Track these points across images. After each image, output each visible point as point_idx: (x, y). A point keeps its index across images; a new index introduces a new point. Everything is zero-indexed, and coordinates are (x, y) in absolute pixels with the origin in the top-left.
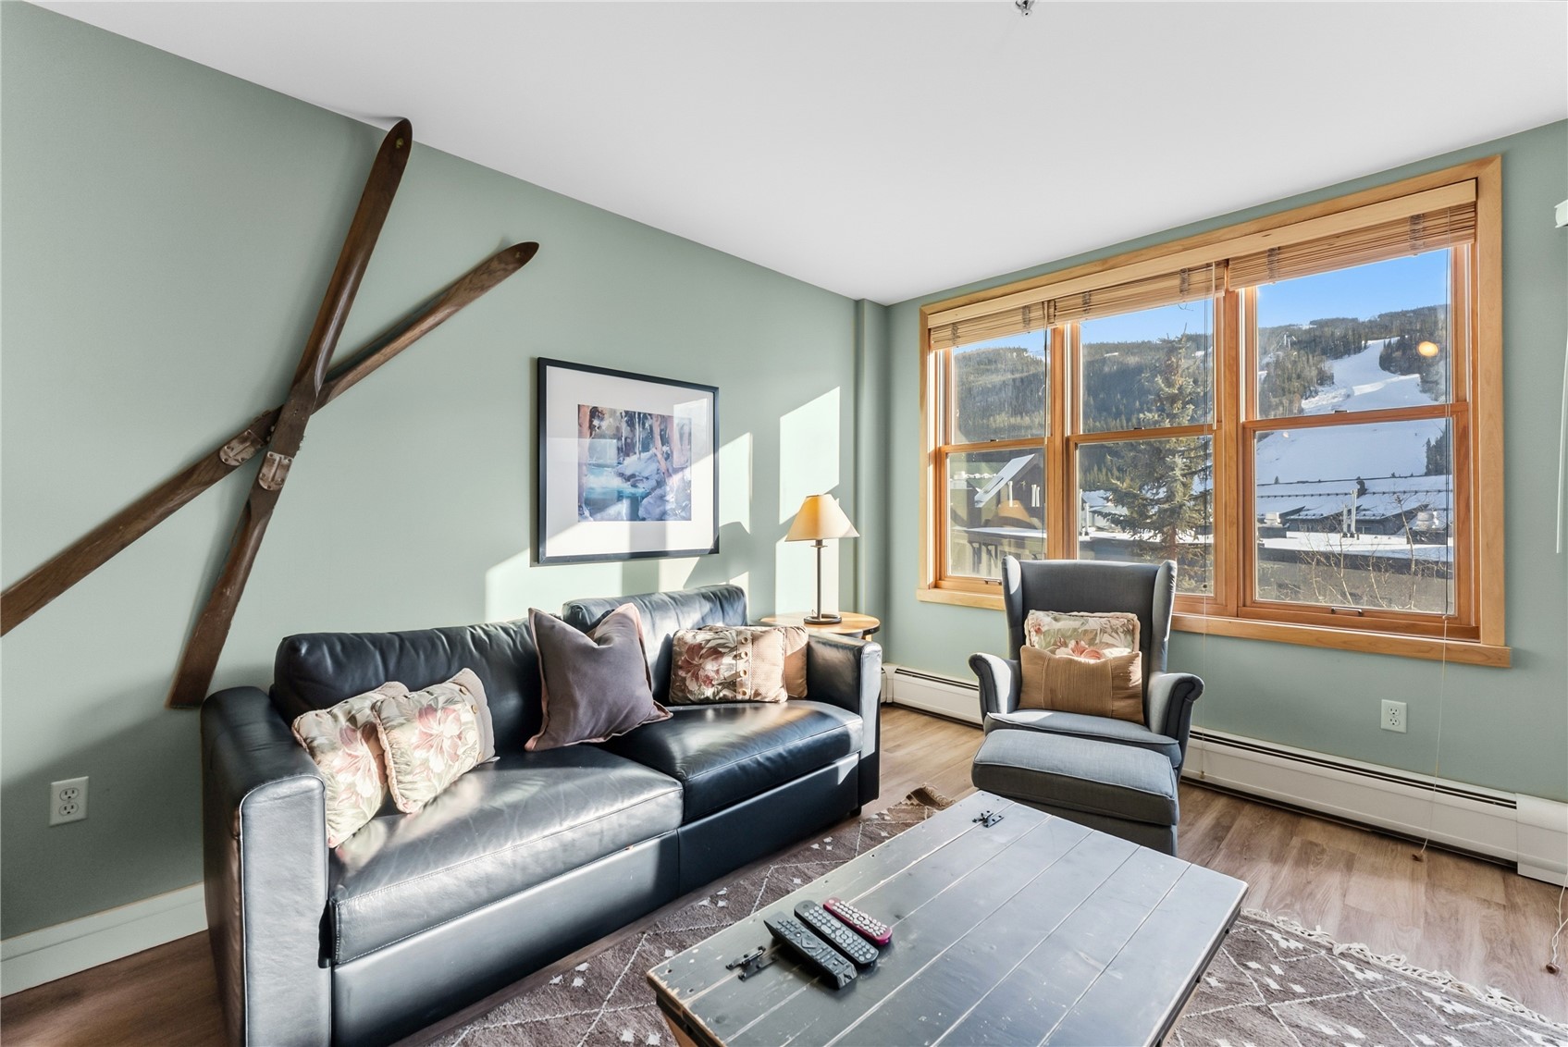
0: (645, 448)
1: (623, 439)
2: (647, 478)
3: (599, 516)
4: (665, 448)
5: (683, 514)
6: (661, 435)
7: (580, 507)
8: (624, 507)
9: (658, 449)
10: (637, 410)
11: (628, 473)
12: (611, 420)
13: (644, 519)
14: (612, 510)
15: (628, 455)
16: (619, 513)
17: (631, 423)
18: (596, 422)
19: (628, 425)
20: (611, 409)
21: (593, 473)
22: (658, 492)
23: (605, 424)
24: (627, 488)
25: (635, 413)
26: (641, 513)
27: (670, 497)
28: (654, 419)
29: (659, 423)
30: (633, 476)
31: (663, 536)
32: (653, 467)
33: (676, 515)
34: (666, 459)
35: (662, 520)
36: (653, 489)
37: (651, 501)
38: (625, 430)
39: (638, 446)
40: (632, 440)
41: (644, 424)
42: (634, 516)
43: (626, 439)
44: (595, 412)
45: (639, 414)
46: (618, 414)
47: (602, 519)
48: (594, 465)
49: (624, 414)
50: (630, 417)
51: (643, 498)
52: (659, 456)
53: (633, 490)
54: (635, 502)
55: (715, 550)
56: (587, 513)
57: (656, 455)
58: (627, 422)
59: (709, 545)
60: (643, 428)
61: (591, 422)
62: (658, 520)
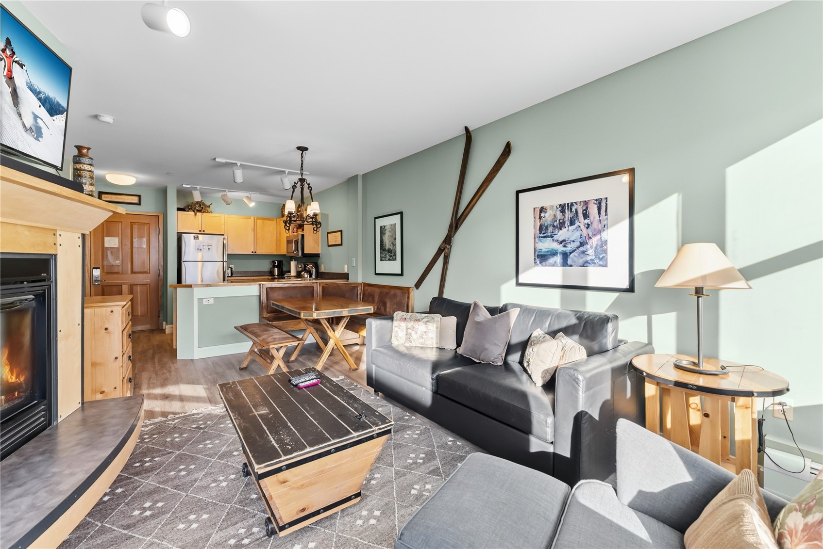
0: (572, 223)
1: (558, 221)
2: (573, 241)
3: (544, 263)
4: (586, 221)
5: (601, 263)
6: (583, 214)
7: (535, 259)
8: (558, 259)
9: (581, 222)
10: (566, 203)
11: (561, 239)
12: (551, 211)
13: (571, 266)
14: (552, 260)
15: (561, 229)
16: (555, 262)
17: (563, 211)
18: (543, 215)
19: (561, 212)
20: (551, 206)
21: (541, 242)
22: (581, 249)
23: (547, 215)
24: (560, 248)
25: (565, 204)
26: (569, 262)
27: (591, 252)
28: (579, 204)
29: (581, 206)
30: (564, 241)
31: (585, 277)
32: (578, 234)
33: (595, 263)
34: (587, 228)
35: (584, 266)
36: (578, 247)
37: (576, 254)
38: (559, 215)
39: (567, 223)
40: (563, 220)
41: (571, 209)
42: (565, 263)
43: (559, 220)
44: (542, 210)
45: (568, 204)
46: (555, 207)
47: (546, 265)
48: (542, 237)
49: (558, 207)
50: (562, 208)
51: (571, 253)
52: (582, 227)
53: (564, 249)
54: (565, 256)
55: (631, 289)
56: (538, 262)
57: (579, 227)
58: (560, 210)
59: (625, 285)
60: (571, 212)
61: (540, 215)
62: (581, 266)
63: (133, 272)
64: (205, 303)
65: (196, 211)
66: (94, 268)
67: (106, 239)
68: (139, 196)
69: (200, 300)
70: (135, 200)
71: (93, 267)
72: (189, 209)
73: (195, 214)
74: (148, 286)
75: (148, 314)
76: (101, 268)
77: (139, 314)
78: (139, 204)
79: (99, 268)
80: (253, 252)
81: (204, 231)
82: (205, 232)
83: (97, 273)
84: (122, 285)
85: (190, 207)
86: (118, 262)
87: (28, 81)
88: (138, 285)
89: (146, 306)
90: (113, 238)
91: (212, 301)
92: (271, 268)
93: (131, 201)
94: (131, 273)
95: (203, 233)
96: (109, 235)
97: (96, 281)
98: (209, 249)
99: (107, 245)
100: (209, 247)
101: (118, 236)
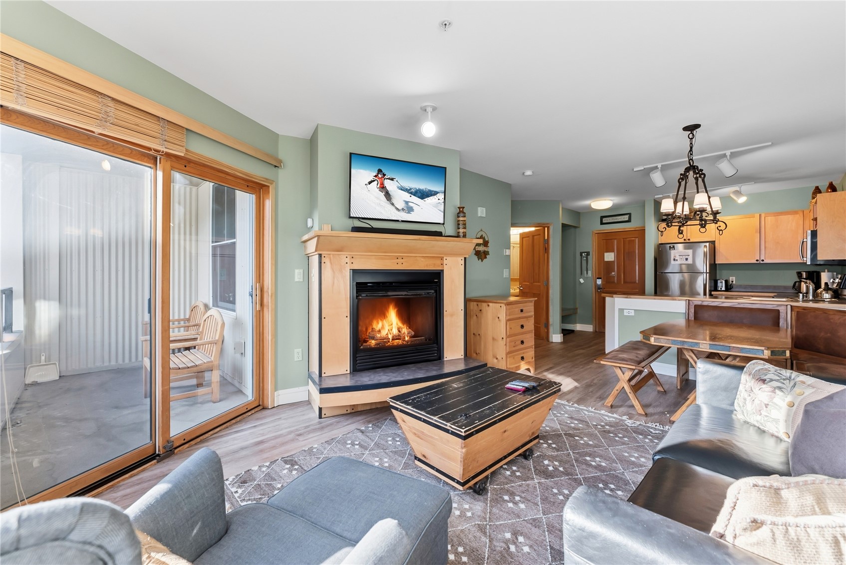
63: (625, 282)
64: (626, 313)
66: (598, 278)
67: (606, 254)
68: (630, 214)
69: (621, 311)
70: (626, 218)
71: (597, 277)
78: (629, 221)
79: (601, 278)
80: (757, 260)
81: (689, 240)
82: (691, 241)
83: (599, 282)
86: (614, 274)
87: (400, 186)
90: (610, 253)
91: (632, 313)
92: (795, 282)
93: (623, 220)
95: (688, 241)
96: (608, 251)
97: (599, 288)
98: (687, 259)
99: (606, 259)
100: (687, 257)
101: (614, 251)
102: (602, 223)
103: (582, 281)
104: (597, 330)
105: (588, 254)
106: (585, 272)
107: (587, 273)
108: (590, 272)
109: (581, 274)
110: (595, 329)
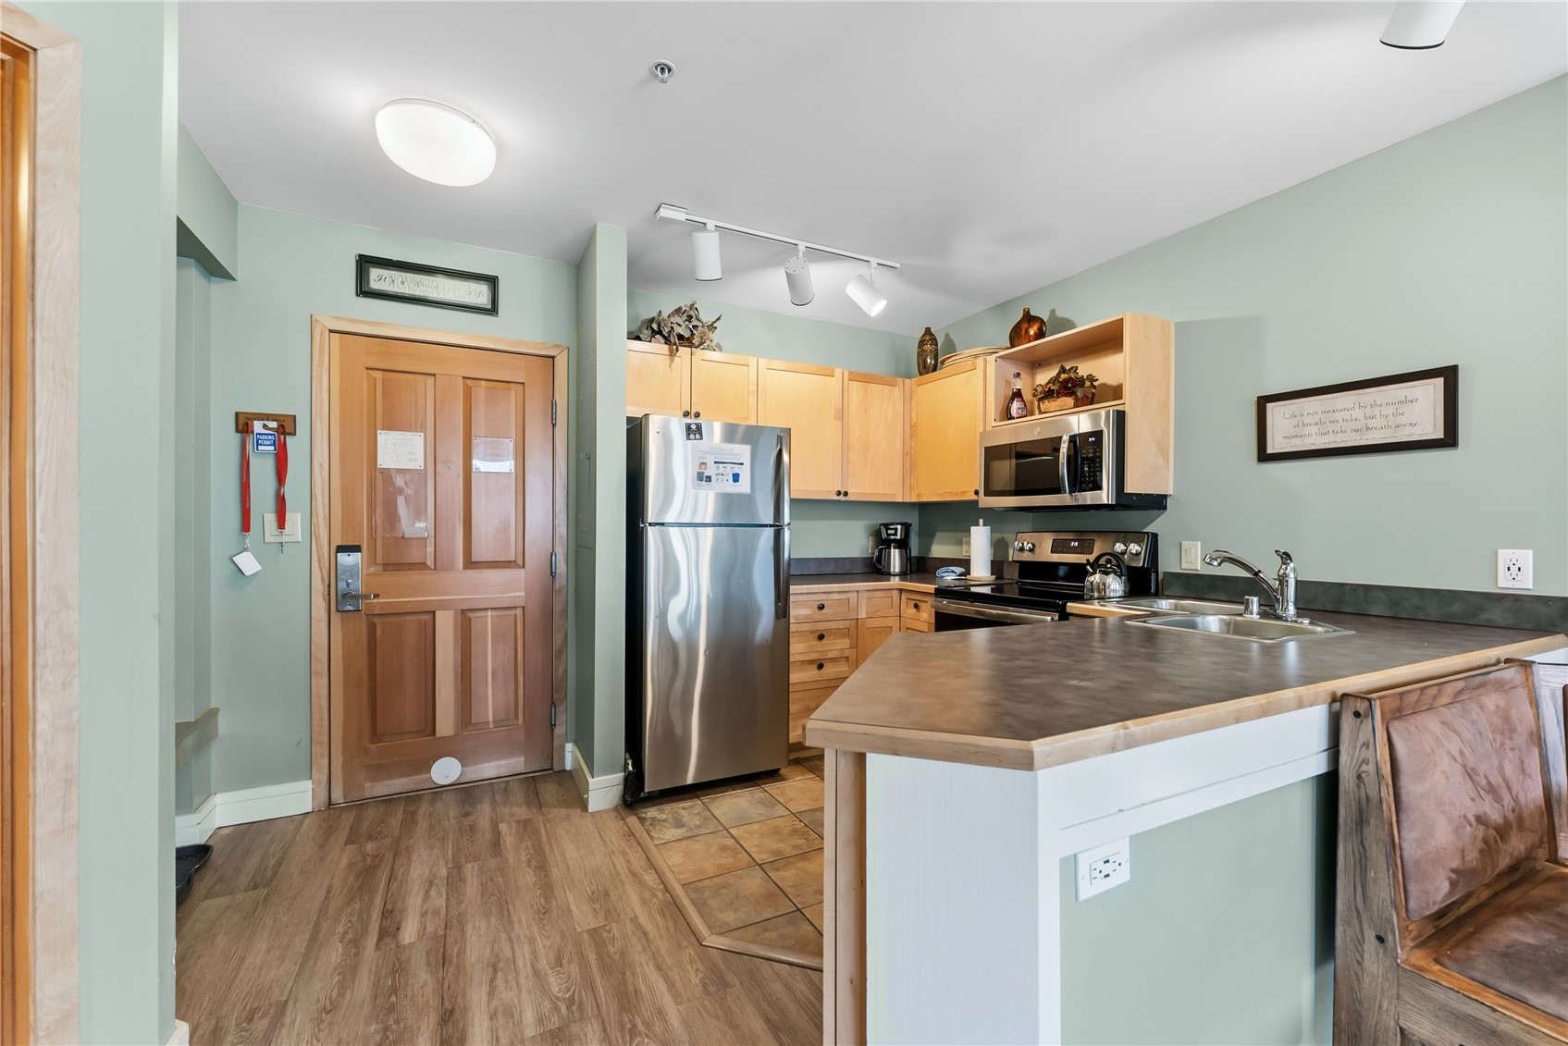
63: (469, 562)
65: (674, 339)
66: (341, 549)
67: (386, 440)
68: (492, 281)
70: (479, 294)
71: (337, 541)
72: (654, 333)
73: (672, 354)
74: (519, 612)
75: (517, 717)
76: (364, 548)
77: (491, 719)
78: (493, 310)
79: (357, 549)
80: (837, 492)
81: (698, 414)
84: (434, 612)
85: (655, 326)
86: (422, 525)
88: (486, 609)
89: (512, 687)
90: (407, 435)
92: (876, 549)
93: (466, 299)
94: (465, 567)
96: (394, 423)
97: (347, 596)
98: (736, 478)
99: (385, 461)
100: (737, 469)
101: (423, 428)
102: (364, 291)
103: (248, 563)
104: (338, 796)
105: (285, 427)
106: (271, 518)
107: (281, 524)
108: (295, 519)
109: (246, 526)
110: (323, 797)
